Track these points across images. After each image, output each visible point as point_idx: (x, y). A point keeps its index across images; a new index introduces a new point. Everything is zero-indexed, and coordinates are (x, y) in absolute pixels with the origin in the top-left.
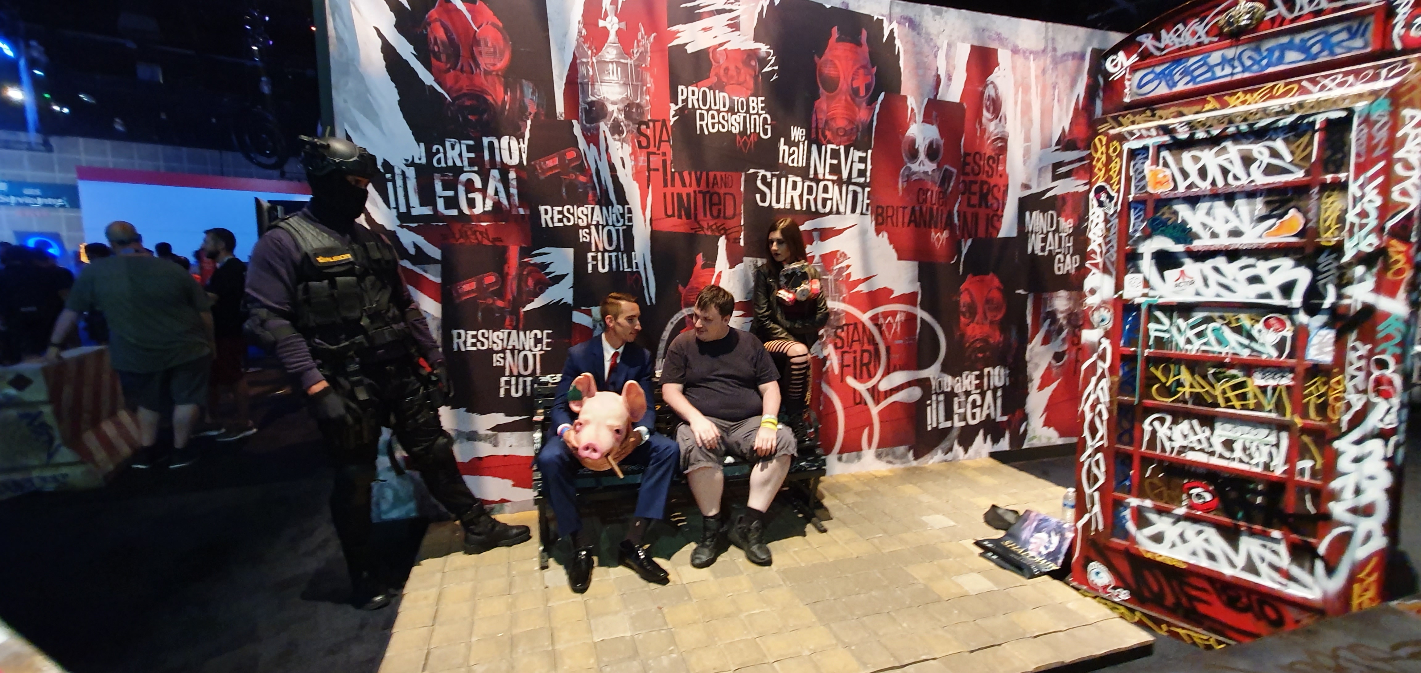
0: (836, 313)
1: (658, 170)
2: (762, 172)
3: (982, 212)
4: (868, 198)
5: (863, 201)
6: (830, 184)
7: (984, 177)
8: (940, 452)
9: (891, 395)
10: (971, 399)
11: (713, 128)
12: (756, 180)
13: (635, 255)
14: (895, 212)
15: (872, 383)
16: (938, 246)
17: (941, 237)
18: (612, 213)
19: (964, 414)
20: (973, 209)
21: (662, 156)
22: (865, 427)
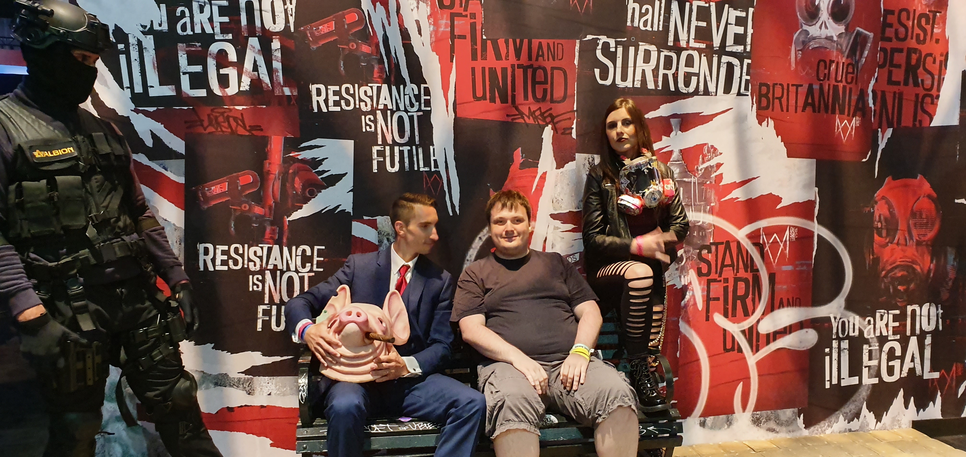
0: (701, 228)
1: (464, 37)
2: (603, 39)
3: (909, 91)
4: (748, 74)
5: (741, 78)
6: (695, 54)
7: (913, 43)
8: (841, 418)
9: (775, 339)
10: (887, 347)
12: (596, 49)
13: (434, 149)
14: (785, 91)
15: (749, 323)
16: (844, 137)
17: (850, 125)
18: (404, 95)
19: (876, 368)
20: (895, 88)
21: (471, 18)
22: (739, 380)
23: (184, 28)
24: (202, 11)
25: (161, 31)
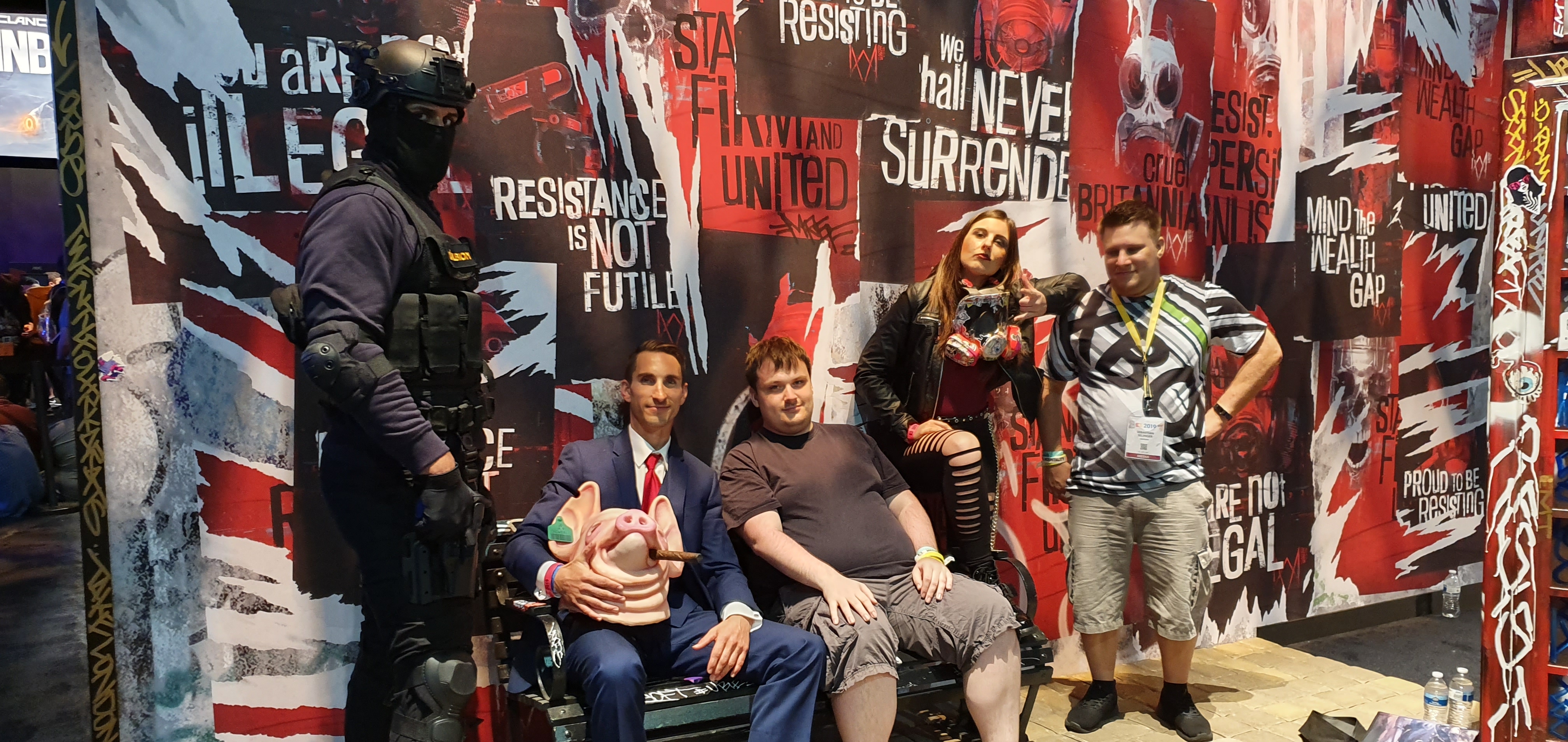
1: (710, 111)
2: (892, 119)
3: (1243, 197)
4: (1066, 172)
5: (1058, 176)
6: (1004, 143)
7: (1244, 135)
10: (1228, 533)
11: (809, 32)
12: (882, 134)
13: (671, 276)
14: (1109, 196)
16: (1176, 256)
17: (1182, 241)
18: (629, 195)
20: (1228, 193)
21: (720, 84)
23: (293, 83)
24: (322, 58)
25: (256, 87)
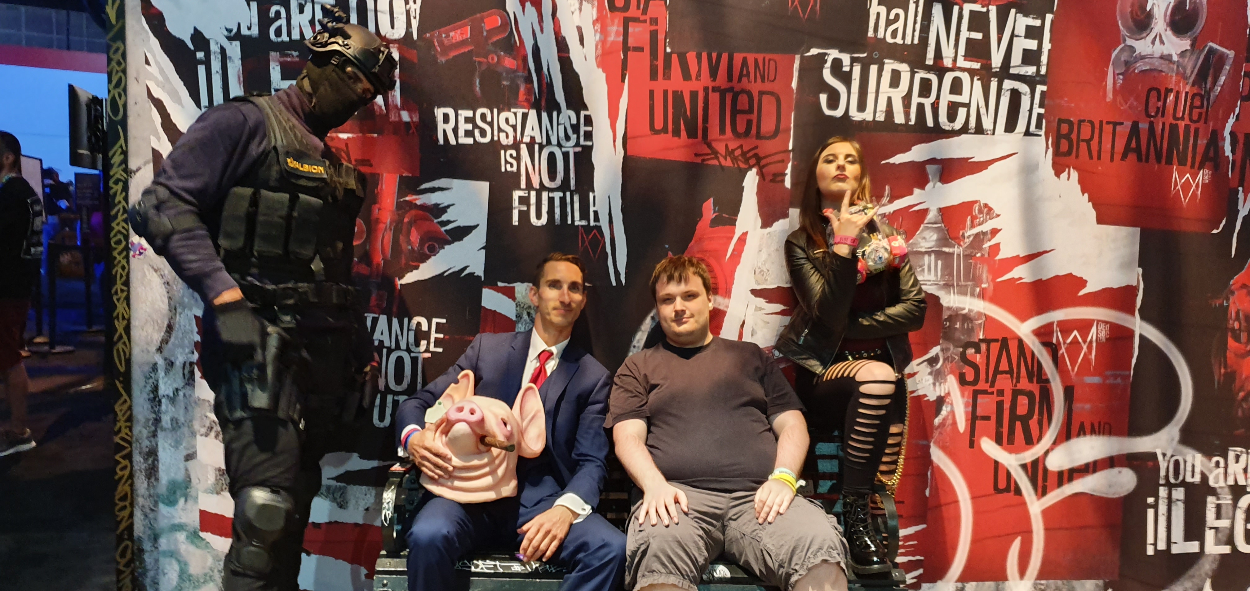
0: (967, 318)
1: (640, 49)
2: (833, 54)
4: (1041, 106)
5: (1031, 111)
6: (965, 77)
9: (1070, 479)
10: (1244, 502)
12: (821, 68)
13: (594, 197)
14: (1097, 132)
15: (1033, 455)
16: (1185, 199)
17: (1194, 182)
18: (558, 124)
19: (1228, 531)
21: (651, 24)
22: (1014, 535)
23: (278, 32)
24: (301, 11)
25: (250, 37)
